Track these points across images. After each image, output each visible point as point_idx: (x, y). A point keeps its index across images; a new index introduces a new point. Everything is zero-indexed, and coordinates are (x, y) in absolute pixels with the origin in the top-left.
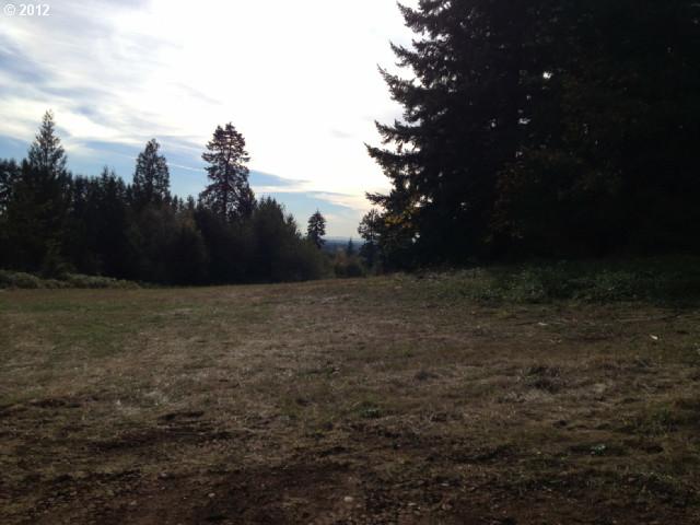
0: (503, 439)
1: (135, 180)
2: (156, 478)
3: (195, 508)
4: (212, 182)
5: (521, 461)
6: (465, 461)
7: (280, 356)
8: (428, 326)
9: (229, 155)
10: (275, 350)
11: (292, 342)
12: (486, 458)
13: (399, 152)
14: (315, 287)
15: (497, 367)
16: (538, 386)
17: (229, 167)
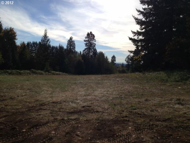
0: (169, 116)
1: (67, 47)
2: (83, 120)
3: (94, 127)
4: (86, 47)
5: (174, 121)
6: (159, 121)
7: (108, 94)
8: (147, 87)
9: (91, 40)
10: (106, 92)
11: (110, 90)
12: (165, 120)
13: (138, 38)
14: (114, 76)
15: (167, 98)
16: (178, 104)
17: (90, 43)
